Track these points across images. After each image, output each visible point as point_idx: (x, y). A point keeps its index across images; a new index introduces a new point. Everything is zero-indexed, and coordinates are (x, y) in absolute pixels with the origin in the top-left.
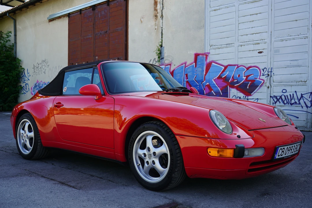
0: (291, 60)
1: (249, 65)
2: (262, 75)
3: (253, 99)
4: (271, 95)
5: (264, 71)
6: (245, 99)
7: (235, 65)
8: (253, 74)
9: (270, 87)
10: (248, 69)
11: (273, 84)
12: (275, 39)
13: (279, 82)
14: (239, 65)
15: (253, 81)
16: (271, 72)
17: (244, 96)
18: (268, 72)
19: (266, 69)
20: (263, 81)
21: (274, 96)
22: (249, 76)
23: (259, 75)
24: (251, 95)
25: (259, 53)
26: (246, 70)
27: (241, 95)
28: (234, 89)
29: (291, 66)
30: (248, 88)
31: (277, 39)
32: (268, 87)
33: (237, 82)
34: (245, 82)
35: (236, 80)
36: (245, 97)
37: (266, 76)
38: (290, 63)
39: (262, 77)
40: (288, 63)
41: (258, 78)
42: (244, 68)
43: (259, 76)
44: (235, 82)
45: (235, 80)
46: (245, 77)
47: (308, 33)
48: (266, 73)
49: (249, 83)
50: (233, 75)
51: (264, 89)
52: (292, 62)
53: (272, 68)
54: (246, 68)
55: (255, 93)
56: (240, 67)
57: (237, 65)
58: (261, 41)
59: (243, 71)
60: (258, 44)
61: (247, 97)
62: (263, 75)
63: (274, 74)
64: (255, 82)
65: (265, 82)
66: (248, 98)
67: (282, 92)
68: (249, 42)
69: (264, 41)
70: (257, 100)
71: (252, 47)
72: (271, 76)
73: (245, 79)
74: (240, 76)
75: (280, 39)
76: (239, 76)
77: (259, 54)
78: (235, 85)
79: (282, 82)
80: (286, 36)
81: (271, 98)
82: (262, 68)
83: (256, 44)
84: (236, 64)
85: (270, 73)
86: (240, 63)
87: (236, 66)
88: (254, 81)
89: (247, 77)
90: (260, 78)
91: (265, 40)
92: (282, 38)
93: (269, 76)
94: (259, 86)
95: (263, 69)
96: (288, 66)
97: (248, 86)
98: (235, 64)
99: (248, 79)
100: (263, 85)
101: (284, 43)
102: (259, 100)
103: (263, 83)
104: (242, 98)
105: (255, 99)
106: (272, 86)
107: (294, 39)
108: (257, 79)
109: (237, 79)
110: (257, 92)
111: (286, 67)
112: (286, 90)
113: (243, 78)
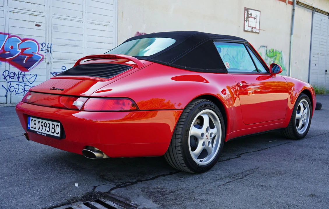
0: (70, 40)
1: (25, 37)
2: (40, 49)
3: (31, 75)
4: (51, 72)
5: (42, 46)
6: (20, 75)
7: (6, 34)
8: (30, 48)
9: (50, 63)
10: (24, 40)
11: (53, 60)
12: (54, 16)
13: (59, 59)
14: (11, 35)
15: (30, 56)
16: (51, 48)
17: (19, 72)
18: (48, 48)
19: (45, 44)
20: (42, 57)
21: (54, 72)
22: (25, 49)
23: (38, 49)
24: (28, 71)
25: (36, 25)
26: (21, 41)
27: (16, 70)
28: (6, 63)
29: (69, 45)
30: (24, 62)
31: (56, 16)
32: (48, 63)
33: (10, 55)
34: (20, 56)
35: (9, 53)
36: (21, 72)
37: (45, 52)
38: (69, 42)
39: (40, 52)
40: (67, 42)
41: (37, 53)
42: (18, 40)
43: (37, 51)
44: (7, 54)
45: (6, 52)
46: (20, 50)
47: (83, 18)
48: (45, 48)
49: (26, 57)
50: (3, 46)
51: (43, 64)
52: (70, 41)
53: (51, 44)
54: (21, 39)
55: (32, 68)
56: (12, 37)
57: (9, 34)
58: (39, 13)
59: (18, 43)
60: (35, 15)
61: (23, 73)
62: (42, 50)
63: (53, 50)
64: (33, 57)
65: (44, 58)
66: (25, 74)
67: (62, 69)
68: (24, 11)
69: (41, 14)
70: (36, 76)
71: (28, 17)
72: (51, 52)
73: (21, 52)
74: (14, 47)
75: (59, 16)
76: (12, 47)
77: (36, 27)
78: (7, 58)
79: (61, 59)
80: (64, 15)
81: (51, 74)
82: (40, 42)
83: (32, 15)
84: (7, 32)
85: (49, 49)
86: (12, 32)
87: (7, 36)
88: (32, 55)
89: (23, 50)
90: (39, 53)
91: (43, 14)
92: (61, 17)
93: (49, 52)
94: (38, 61)
95: (41, 44)
96: (67, 44)
97: (25, 60)
98: (5, 32)
99: (24, 53)
100: (42, 61)
101: (62, 22)
102: (37, 76)
103: (43, 58)
104: (17, 73)
105: (33, 76)
106: (52, 62)
107: (71, 20)
108: (35, 54)
109: (9, 51)
110: (36, 67)
111: (65, 45)
112: (66, 67)
113: (18, 50)
